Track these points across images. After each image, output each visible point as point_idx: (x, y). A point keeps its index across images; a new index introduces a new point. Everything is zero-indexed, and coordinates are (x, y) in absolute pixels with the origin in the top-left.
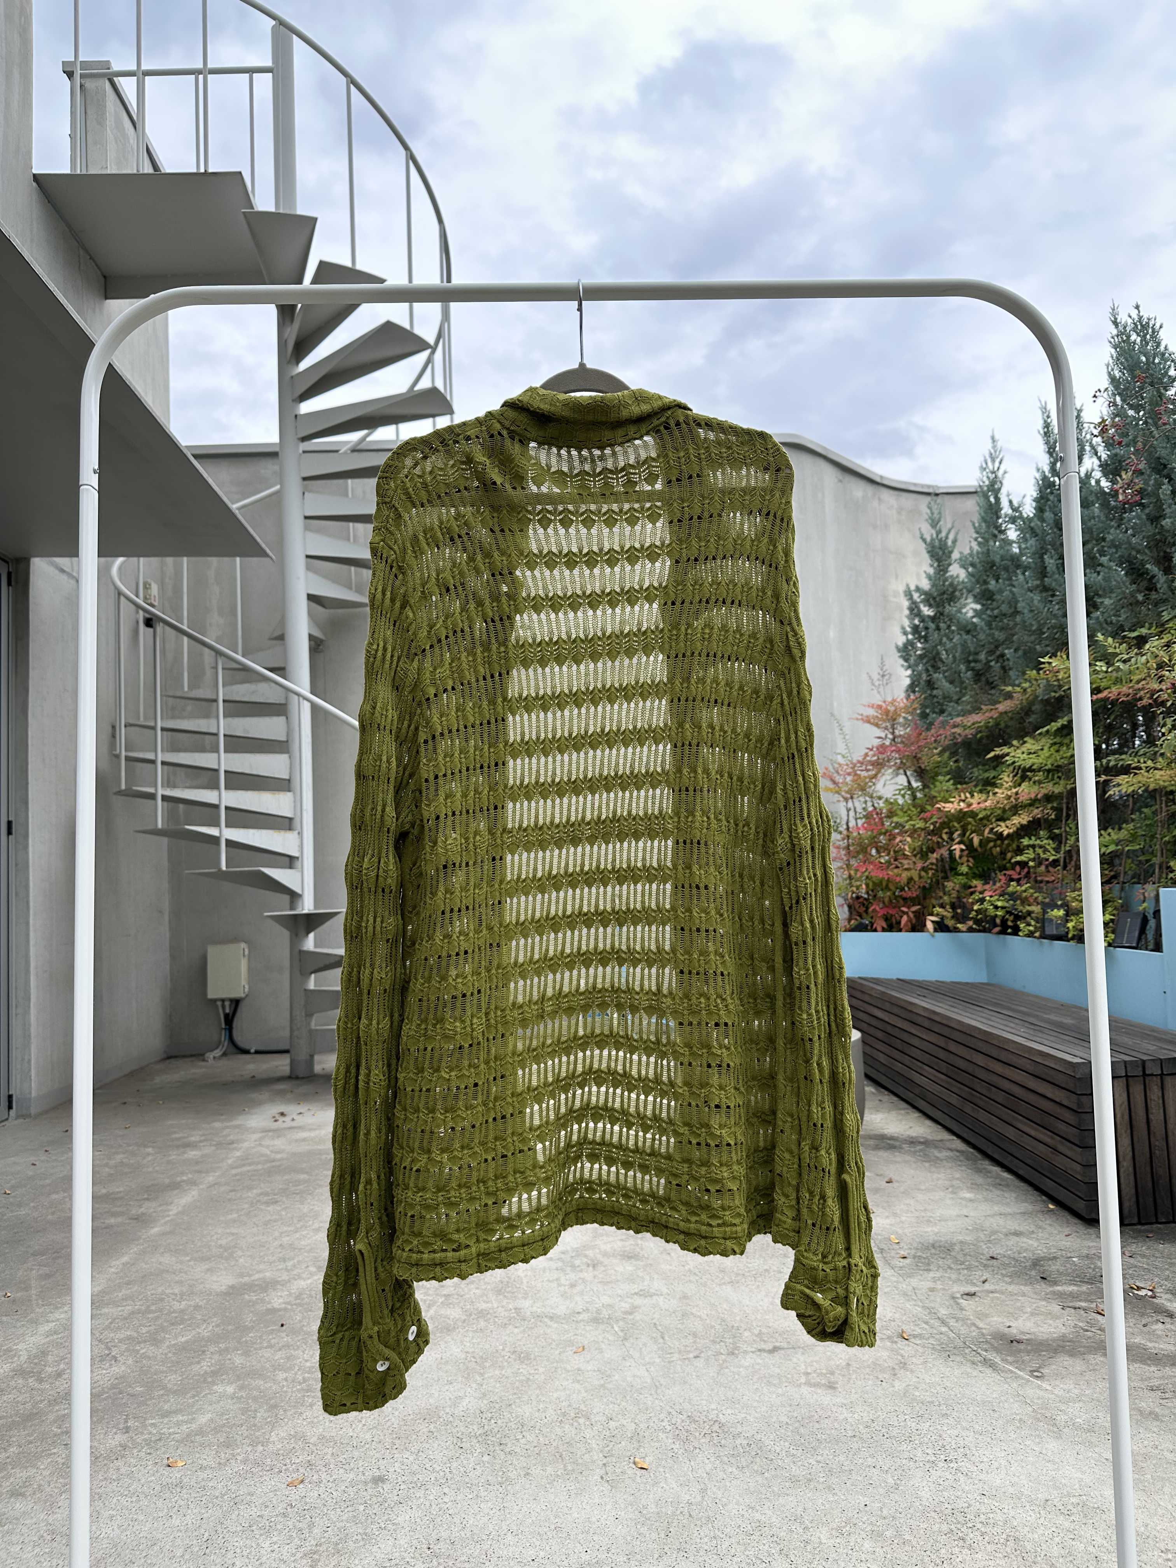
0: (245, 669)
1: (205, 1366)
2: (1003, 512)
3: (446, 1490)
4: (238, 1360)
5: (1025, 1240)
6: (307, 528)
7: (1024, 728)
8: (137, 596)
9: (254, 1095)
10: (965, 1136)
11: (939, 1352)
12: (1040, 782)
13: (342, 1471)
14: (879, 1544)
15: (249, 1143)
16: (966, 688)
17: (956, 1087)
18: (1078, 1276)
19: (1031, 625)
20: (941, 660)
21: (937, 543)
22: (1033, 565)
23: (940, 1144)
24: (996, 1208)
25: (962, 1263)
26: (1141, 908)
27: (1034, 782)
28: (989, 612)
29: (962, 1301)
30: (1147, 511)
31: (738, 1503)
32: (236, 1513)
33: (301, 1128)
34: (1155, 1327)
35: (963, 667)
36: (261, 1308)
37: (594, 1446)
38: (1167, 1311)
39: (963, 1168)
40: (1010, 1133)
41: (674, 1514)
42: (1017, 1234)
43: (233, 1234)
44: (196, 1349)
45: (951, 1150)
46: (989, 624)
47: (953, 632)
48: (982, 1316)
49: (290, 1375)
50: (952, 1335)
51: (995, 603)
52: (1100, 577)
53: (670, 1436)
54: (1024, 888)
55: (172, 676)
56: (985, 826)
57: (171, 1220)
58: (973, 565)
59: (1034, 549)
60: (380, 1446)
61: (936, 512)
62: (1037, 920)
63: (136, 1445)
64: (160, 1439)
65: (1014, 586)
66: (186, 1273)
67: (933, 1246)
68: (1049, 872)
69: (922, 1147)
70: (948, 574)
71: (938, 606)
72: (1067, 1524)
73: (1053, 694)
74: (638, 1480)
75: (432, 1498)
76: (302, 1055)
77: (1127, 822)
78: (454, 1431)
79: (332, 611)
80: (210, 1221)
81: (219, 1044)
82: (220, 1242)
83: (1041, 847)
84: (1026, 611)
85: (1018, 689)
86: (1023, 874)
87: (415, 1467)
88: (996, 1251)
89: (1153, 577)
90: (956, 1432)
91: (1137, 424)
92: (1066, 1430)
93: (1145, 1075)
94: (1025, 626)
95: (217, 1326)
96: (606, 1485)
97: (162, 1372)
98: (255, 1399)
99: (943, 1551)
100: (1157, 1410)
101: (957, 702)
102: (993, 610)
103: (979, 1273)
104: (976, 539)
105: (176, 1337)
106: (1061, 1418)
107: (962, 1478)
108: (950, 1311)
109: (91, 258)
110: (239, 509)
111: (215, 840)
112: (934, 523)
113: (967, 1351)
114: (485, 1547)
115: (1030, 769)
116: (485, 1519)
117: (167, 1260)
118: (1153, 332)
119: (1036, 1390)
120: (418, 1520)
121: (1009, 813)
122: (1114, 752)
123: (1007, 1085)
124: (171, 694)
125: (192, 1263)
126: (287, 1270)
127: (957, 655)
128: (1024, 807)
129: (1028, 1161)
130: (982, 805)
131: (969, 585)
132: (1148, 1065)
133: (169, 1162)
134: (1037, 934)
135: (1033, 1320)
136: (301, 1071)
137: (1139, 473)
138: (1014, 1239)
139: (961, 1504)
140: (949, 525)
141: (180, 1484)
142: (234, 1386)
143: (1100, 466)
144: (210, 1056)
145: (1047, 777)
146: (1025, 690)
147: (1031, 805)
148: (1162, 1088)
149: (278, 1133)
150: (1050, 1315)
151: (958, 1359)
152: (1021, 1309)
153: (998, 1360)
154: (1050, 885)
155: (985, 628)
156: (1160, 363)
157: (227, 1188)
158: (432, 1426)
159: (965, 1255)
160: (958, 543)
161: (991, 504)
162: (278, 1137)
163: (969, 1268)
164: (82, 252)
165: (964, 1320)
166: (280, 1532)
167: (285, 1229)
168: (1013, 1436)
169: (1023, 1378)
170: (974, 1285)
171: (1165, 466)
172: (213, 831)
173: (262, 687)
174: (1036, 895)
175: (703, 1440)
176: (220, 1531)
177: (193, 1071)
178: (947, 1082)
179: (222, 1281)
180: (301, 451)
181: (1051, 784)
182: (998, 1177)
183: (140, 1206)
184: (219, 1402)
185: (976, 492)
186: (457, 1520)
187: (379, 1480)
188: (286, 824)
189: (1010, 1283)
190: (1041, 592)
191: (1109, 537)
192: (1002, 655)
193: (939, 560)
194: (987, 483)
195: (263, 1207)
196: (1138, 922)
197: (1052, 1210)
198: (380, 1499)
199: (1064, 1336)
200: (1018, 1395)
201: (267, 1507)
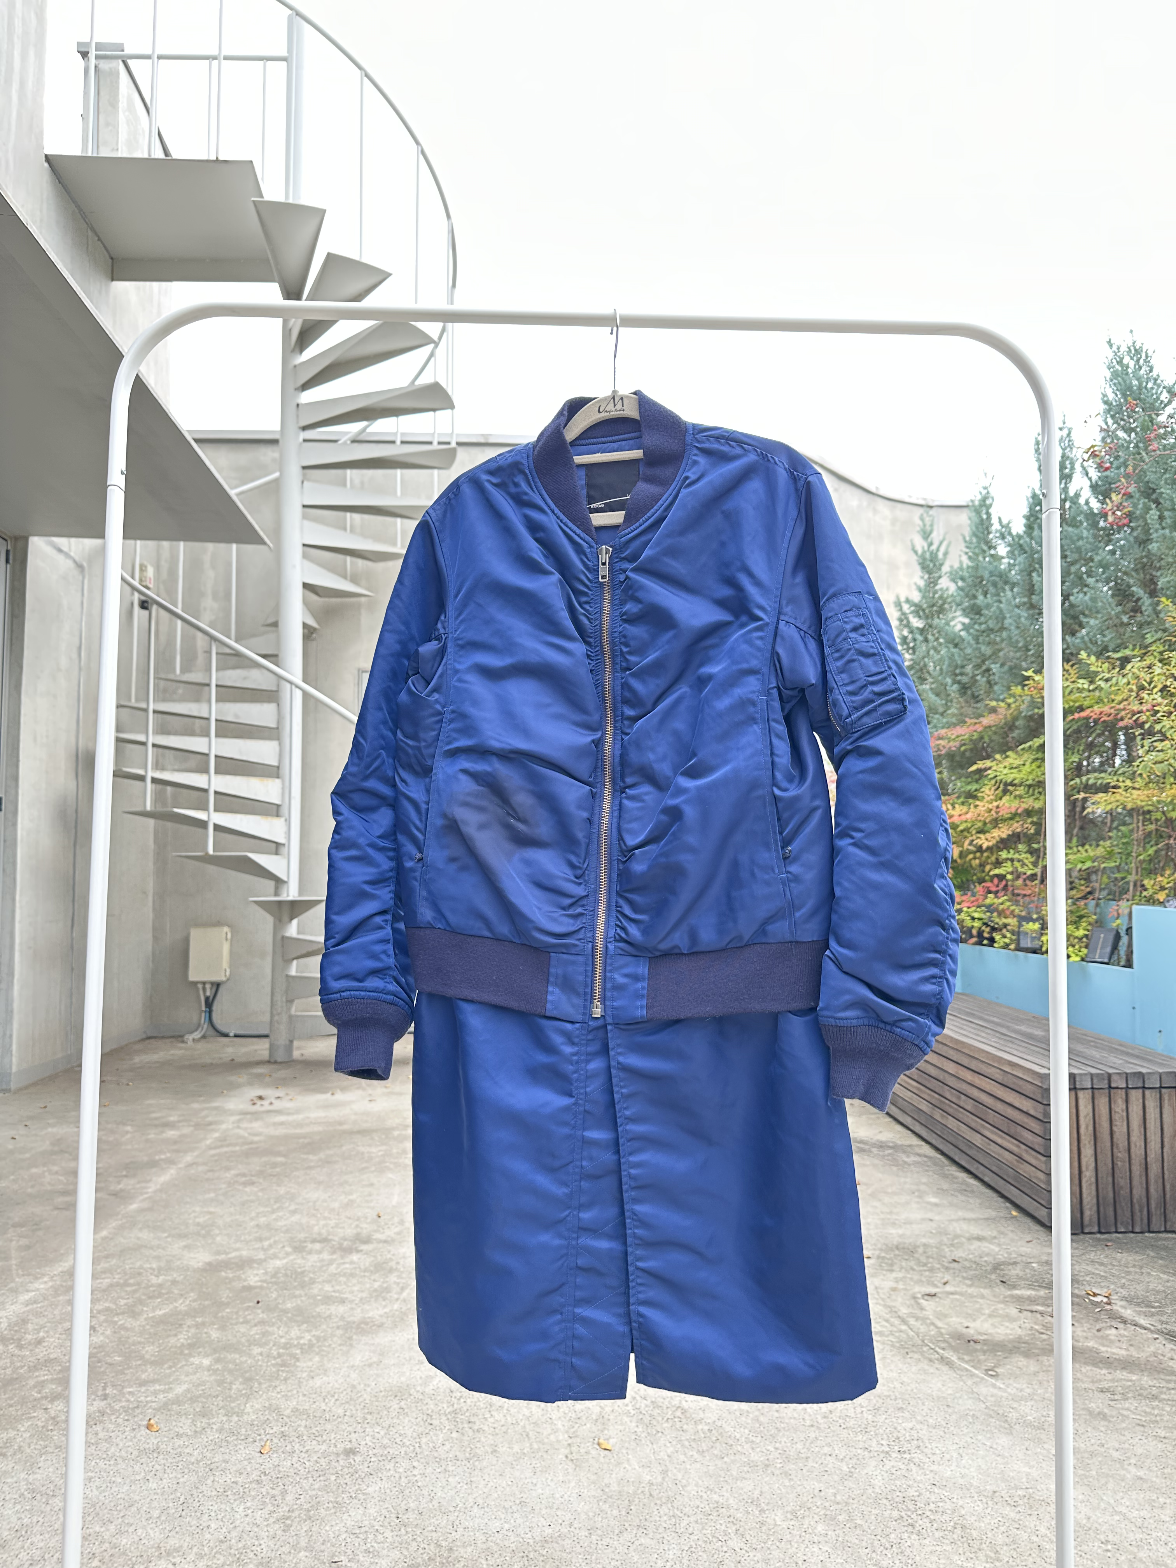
0: (238, 654)
1: (182, 1338)
2: (993, 528)
3: (415, 1464)
4: (215, 1334)
5: (987, 1244)
6: (305, 517)
7: (1007, 743)
8: (133, 577)
9: (233, 1078)
10: (934, 1142)
11: (899, 1348)
12: (1020, 797)
13: (314, 1442)
14: (832, 1528)
15: (227, 1124)
16: (951, 701)
17: (927, 1093)
18: (1037, 1281)
19: (1017, 642)
20: (928, 672)
21: (928, 555)
22: (1021, 582)
23: (909, 1149)
24: (960, 1214)
25: (925, 1265)
26: (1114, 925)
27: (1015, 797)
28: (976, 627)
29: (922, 1301)
30: (1135, 534)
31: (697, 1485)
32: (212, 1478)
33: (278, 1112)
34: (1108, 1332)
35: (949, 681)
36: (238, 1285)
37: (560, 1426)
38: (1121, 1317)
39: (931, 1173)
40: (977, 1140)
41: (635, 1493)
42: (979, 1239)
43: (210, 1213)
44: (173, 1322)
45: (920, 1155)
46: (976, 639)
47: (940, 644)
48: (941, 1316)
49: (264, 1350)
50: (911, 1333)
51: (982, 619)
52: (1087, 598)
53: (634, 1419)
54: (1001, 901)
55: (165, 661)
56: (966, 837)
57: (150, 1198)
58: (962, 579)
59: (1022, 566)
60: (352, 1420)
61: (928, 523)
62: (1013, 933)
63: (114, 1411)
64: (138, 1407)
65: (1001, 602)
66: (164, 1249)
67: (897, 1248)
68: (1026, 885)
69: (890, 1151)
70: (937, 587)
71: (927, 618)
72: (1012, 1515)
73: (1036, 711)
74: (602, 1460)
75: (401, 1470)
76: (282, 1041)
77: (1104, 839)
78: (425, 1408)
79: (326, 600)
80: (188, 1200)
81: (198, 1026)
82: (197, 1220)
83: (1019, 861)
84: (1013, 628)
85: (1002, 704)
86: (1001, 886)
87: (385, 1441)
88: (959, 1254)
89: (1139, 599)
90: (910, 1425)
91: (1128, 447)
92: (1017, 1427)
93: (1110, 1087)
94: (1013, 644)
95: (194, 1301)
96: (570, 1463)
97: (139, 1343)
98: (231, 1372)
99: (893, 1536)
100: (1106, 1410)
101: (942, 714)
102: (980, 624)
103: (940, 1275)
104: (966, 553)
105: (154, 1310)
106: (1013, 1415)
107: (914, 1468)
108: (911, 1310)
109: (99, 239)
110: (238, 495)
111: (203, 824)
112: (926, 535)
113: (925, 1349)
114: (451, 1518)
115: (1011, 784)
116: (452, 1493)
117: (145, 1235)
118: (1147, 357)
119: (988, 1389)
120: (388, 1491)
121: (989, 825)
122: (1095, 770)
123: (975, 1093)
124: (163, 676)
125: (169, 1239)
126: (263, 1249)
127: (944, 667)
128: (1004, 820)
129: (994, 1169)
130: (964, 818)
131: (958, 599)
132: (1114, 1078)
133: (147, 1141)
134: (1012, 947)
135: (991, 1321)
136: (280, 1056)
137: (1129, 496)
138: (976, 1244)
139: (912, 1492)
140: (941, 538)
141: (157, 1450)
142: (210, 1359)
143: (1092, 486)
144: (190, 1038)
145: (1028, 793)
146: (1009, 705)
147: (1011, 819)
148: (1127, 1101)
149: (256, 1116)
150: (1008, 1317)
151: (916, 1356)
152: (980, 1311)
153: (954, 1358)
154: (1027, 899)
155: (972, 642)
156: (1152, 388)
157: (205, 1168)
158: (403, 1404)
159: (928, 1257)
160: (949, 556)
161: (982, 520)
162: (256, 1120)
163: (931, 1270)
164: (90, 233)
165: (924, 1319)
166: (254, 1498)
167: (261, 1209)
168: (966, 1431)
169: (978, 1377)
170: (936, 1286)
171: (1154, 490)
172: (201, 815)
173: (255, 673)
174: (1012, 908)
175: (665, 1425)
176: (196, 1495)
177: (172, 1052)
178: (918, 1089)
179: (200, 1258)
180: (301, 440)
181: (1031, 799)
182: (964, 1183)
183: (119, 1183)
184: (195, 1373)
185: (967, 506)
186: (425, 1492)
187: (350, 1452)
188: (272, 810)
189: (970, 1286)
190: (1028, 609)
191: (1097, 558)
192: (988, 670)
193: (930, 573)
194: (979, 497)
195: (241, 1188)
196: (1111, 937)
197: (1015, 1217)
198: (351, 1470)
199: (1020, 1337)
200: (973, 1392)
201: (241, 1474)
